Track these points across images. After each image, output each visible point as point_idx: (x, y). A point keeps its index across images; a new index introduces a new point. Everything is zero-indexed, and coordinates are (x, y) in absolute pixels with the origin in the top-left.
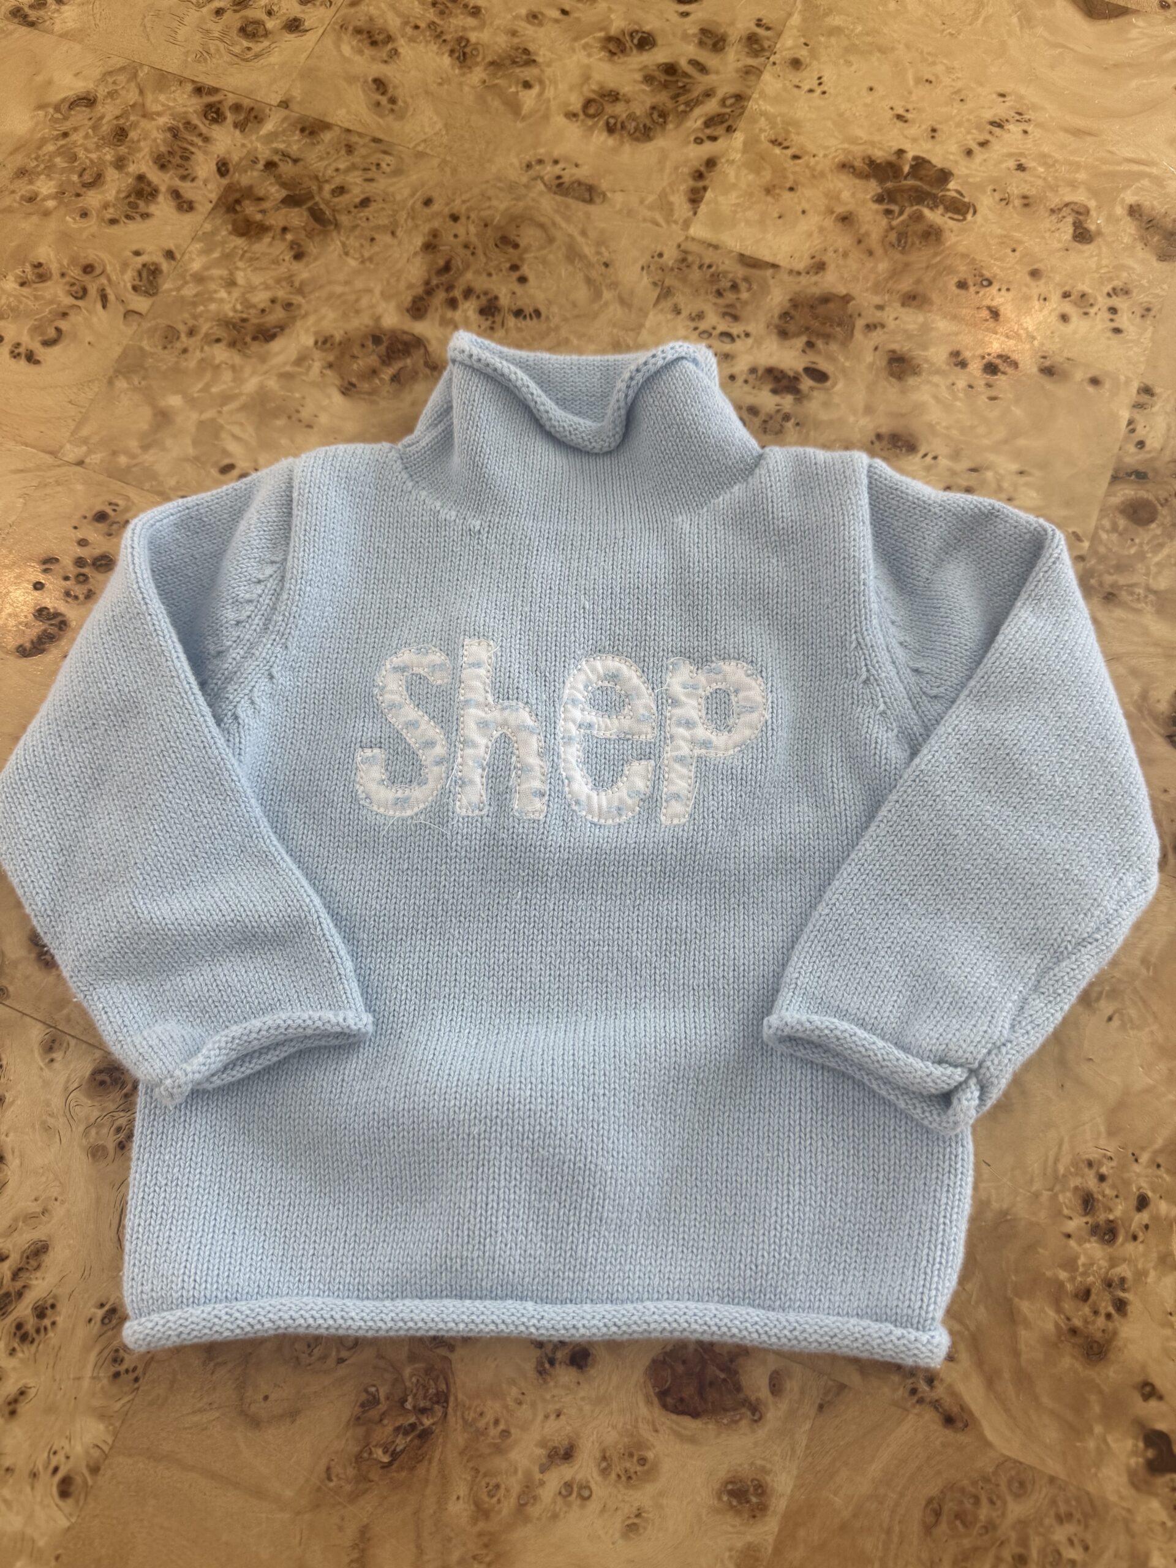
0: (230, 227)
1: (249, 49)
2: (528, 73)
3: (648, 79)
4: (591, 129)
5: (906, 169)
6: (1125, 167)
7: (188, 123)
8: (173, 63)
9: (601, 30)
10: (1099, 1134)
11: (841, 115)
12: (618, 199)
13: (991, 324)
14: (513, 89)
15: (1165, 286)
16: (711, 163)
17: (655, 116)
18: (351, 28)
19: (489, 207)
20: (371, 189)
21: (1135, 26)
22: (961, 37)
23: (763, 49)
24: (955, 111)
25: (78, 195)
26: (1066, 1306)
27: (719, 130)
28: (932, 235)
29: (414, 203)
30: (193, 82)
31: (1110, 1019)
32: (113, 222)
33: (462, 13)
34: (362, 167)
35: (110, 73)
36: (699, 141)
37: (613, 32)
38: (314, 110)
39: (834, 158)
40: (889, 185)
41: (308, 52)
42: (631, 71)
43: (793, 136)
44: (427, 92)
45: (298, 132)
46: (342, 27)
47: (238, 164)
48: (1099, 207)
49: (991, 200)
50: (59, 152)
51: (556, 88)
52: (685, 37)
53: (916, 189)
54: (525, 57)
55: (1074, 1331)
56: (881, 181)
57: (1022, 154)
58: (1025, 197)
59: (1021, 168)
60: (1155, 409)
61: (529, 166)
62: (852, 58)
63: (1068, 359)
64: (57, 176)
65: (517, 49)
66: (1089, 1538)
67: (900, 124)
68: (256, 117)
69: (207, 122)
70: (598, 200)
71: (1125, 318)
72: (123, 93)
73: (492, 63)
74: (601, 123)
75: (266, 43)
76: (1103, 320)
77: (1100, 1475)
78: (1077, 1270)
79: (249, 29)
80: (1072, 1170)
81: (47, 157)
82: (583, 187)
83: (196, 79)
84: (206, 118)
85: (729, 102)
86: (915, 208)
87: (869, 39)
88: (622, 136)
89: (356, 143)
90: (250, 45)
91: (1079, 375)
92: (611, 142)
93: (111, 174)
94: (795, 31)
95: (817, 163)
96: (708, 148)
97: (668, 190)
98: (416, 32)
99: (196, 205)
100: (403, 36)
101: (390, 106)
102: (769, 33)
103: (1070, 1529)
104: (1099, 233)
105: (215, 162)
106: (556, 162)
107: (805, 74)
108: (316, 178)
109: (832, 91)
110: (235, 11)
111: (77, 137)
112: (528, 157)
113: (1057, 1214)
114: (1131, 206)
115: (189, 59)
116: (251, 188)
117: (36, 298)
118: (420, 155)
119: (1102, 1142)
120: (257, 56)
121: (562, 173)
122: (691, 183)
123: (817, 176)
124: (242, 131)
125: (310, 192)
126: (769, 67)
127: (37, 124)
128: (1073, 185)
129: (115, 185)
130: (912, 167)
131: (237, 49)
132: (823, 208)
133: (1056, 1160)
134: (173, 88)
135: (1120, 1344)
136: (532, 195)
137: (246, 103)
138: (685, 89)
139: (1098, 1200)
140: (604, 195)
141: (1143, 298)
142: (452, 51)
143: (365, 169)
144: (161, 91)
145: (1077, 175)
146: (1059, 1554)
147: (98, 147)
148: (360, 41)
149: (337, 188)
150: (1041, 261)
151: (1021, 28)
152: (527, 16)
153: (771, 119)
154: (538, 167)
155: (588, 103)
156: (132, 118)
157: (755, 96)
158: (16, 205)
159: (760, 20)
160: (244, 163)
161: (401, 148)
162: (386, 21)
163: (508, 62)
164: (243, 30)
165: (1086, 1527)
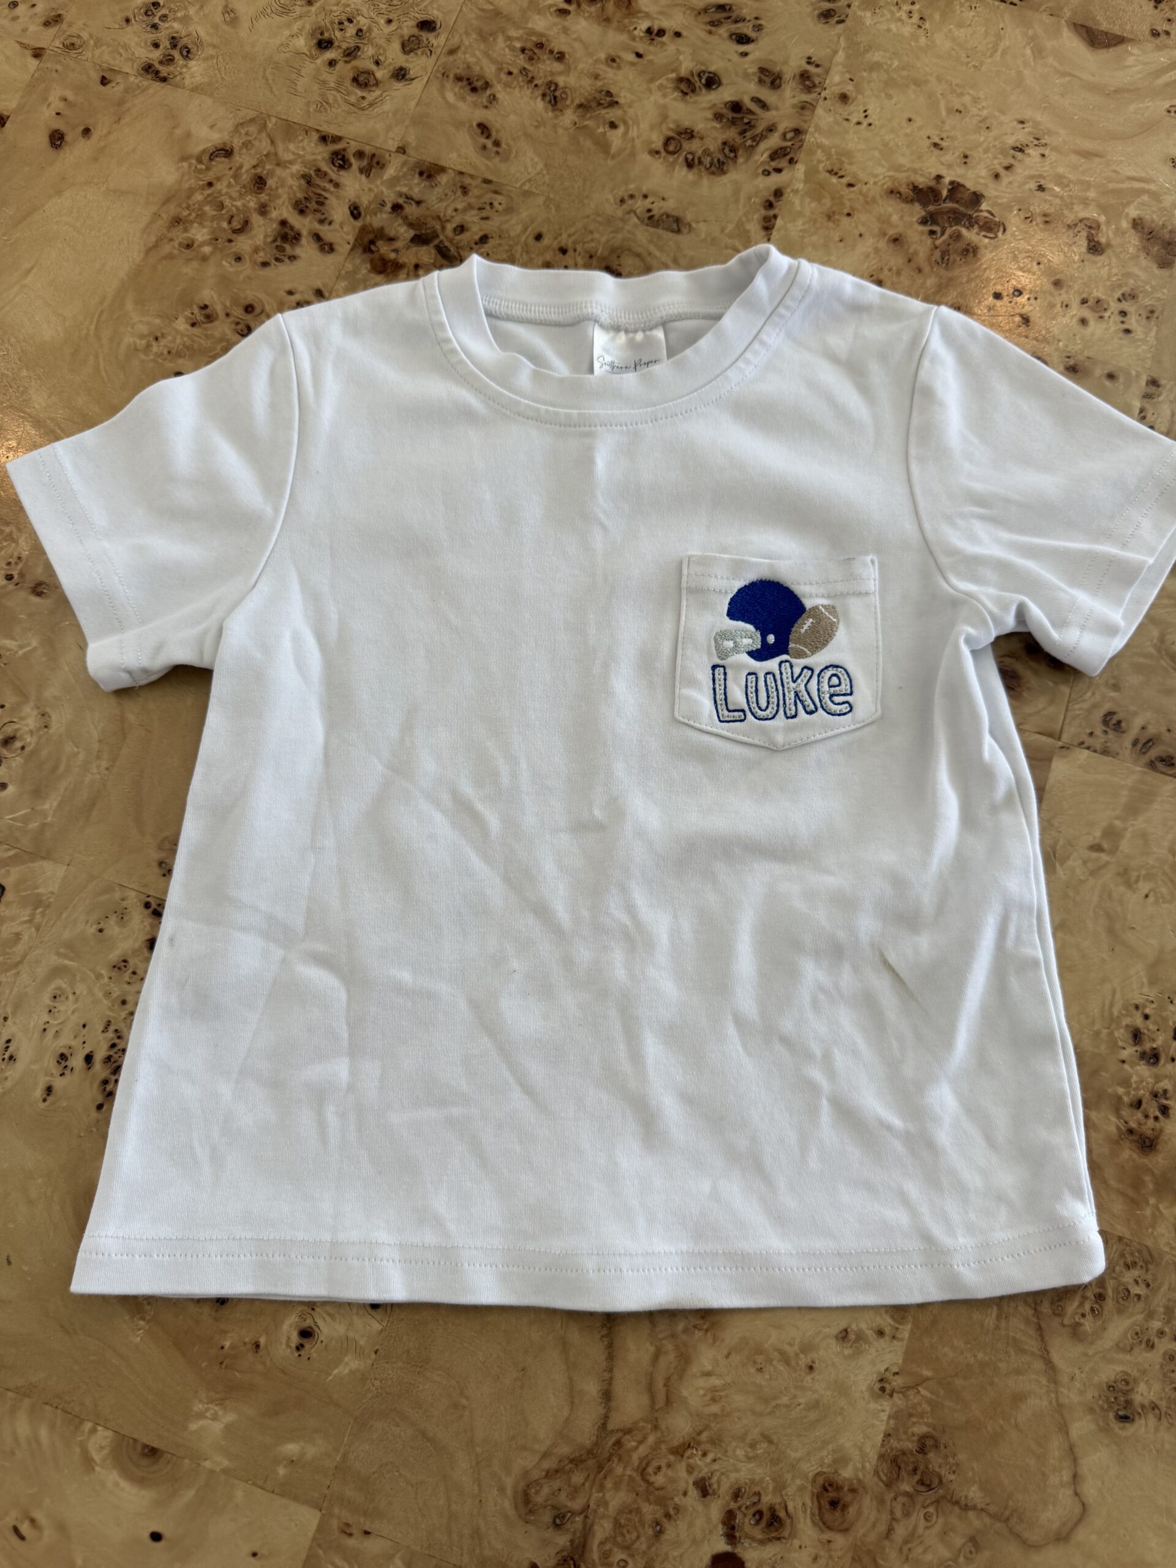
0: (368, 266)
1: (363, 98)
2: (612, 114)
3: (718, 117)
4: (672, 165)
5: (945, 193)
6: (1126, 185)
7: (318, 170)
8: (297, 115)
9: (673, 71)
10: (1142, 984)
11: (886, 145)
12: (702, 227)
13: (1023, 329)
14: (601, 130)
15: (1165, 291)
16: (778, 193)
17: (727, 151)
18: (451, 76)
19: (592, 240)
20: (489, 227)
21: (1132, 54)
22: (983, 69)
23: (814, 86)
24: (982, 139)
25: (230, 241)
26: (1124, 1113)
27: (783, 163)
28: (970, 252)
29: (527, 238)
30: (318, 131)
31: (1147, 896)
32: (265, 264)
33: (549, 59)
34: (477, 206)
35: (242, 124)
36: (766, 173)
37: (683, 72)
38: (429, 155)
39: (883, 185)
40: (931, 208)
41: (416, 100)
42: (703, 109)
43: (846, 166)
44: (527, 135)
45: (417, 176)
46: (443, 74)
47: (368, 207)
48: (1108, 223)
49: (1017, 218)
50: (207, 201)
51: (638, 128)
52: (746, 76)
53: (954, 211)
54: (608, 99)
55: (1131, 1131)
56: (924, 205)
57: (1040, 176)
58: (1045, 215)
59: (1041, 188)
60: (1161, 398)
61: (622, 201)
62: (891, 92)
63: (1089, 358)
64: (208, 223)
65: (601, 92)
66: (1149, 1277)
67: (936, 152)
68: (378, 163)
69: (335, 169)
70: (685, 230)
71: (1133, 320)
72: (256, 143)
73: (580, 106)
74: (681, 159)
75: (378, 92)
76: (1115, 322)
77: (1155, 1233)
78: (1131, 1086)
79: (361, 79)
80: (1124, 1012)
81: (196, 206)
82: (671, 219)
83: (319, 128)
84: (333, 164)
85: (790, 135)
86: (954, 228)
87: (904, 73)
88: (700, 170)
89: (470, 184)
90: (364, 94)
91: (1098, 372)
92: (691, 176)
93: (256, 220)
94: (840, 68)
95: (869, 190)
96: (775, 180)
97: (744, 219)
98: (510, 78)
99: (336, 247)
100: (499, 82)
101: (495, 149)
102: (818, 70)
103: (1135, 1273)
104: (1109, 245)
105: (347, 207)
106: (645, 197)
107: (852, 108)
108: (439, 218)
109: (877, 123)
110: (346, 62)
111: (219, 186)
112: (621, 192)
113: (1114, 1046)
114: (1134, 220)
115: (311, 110)
116: (382, 229)
117: (207, 337)
118: (527, 194)
119: (1145, 990)
120: (371, 105)
121: (650, 206)
122: (763, 212)
123: (870, 202)
124: (368, 176)
125: (435, 231)
126: (821, 102)
127: (183, 175)
128: (1085, 202)
129: (262, 231)
130: (949, 191)
131: (353, 99)
132: (876, 231)
133: (1111, 1005)
134: (300, 138)
135: (1164, 1137)
136: (627, 228)
137: (368, 150)
138: (750, 125)
139: (1144, 1034)
140: (690, 226)
141: (1147, 302)
142: (544, 95)
143: (481, 209)
144: (290, 141)
145: (1088, 194)
146: (1129, 1291)
147: (241, 196)
148: (462, 87)
149: (457, 226)
150: (1062, 272)
151: (1034, 60)
152: (607, 61)
153: (826, 150)
154: (630, 202)
155: (668, 140)
156: (268, 167)
157: (811, 130)
158: (176, 252)
159: (810, 58)
160: (373, 206)
161: (509, 188)
162: (481, 68)
163: (594, 104)
164: (355, 80)
165: (1147, 1270)
